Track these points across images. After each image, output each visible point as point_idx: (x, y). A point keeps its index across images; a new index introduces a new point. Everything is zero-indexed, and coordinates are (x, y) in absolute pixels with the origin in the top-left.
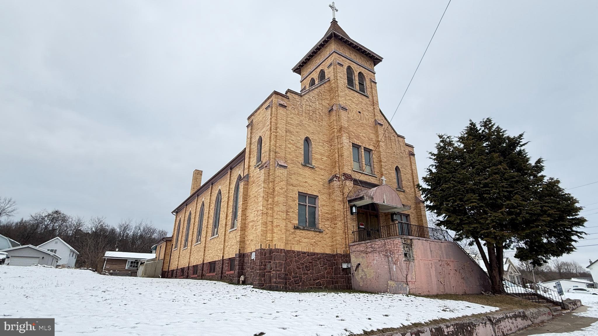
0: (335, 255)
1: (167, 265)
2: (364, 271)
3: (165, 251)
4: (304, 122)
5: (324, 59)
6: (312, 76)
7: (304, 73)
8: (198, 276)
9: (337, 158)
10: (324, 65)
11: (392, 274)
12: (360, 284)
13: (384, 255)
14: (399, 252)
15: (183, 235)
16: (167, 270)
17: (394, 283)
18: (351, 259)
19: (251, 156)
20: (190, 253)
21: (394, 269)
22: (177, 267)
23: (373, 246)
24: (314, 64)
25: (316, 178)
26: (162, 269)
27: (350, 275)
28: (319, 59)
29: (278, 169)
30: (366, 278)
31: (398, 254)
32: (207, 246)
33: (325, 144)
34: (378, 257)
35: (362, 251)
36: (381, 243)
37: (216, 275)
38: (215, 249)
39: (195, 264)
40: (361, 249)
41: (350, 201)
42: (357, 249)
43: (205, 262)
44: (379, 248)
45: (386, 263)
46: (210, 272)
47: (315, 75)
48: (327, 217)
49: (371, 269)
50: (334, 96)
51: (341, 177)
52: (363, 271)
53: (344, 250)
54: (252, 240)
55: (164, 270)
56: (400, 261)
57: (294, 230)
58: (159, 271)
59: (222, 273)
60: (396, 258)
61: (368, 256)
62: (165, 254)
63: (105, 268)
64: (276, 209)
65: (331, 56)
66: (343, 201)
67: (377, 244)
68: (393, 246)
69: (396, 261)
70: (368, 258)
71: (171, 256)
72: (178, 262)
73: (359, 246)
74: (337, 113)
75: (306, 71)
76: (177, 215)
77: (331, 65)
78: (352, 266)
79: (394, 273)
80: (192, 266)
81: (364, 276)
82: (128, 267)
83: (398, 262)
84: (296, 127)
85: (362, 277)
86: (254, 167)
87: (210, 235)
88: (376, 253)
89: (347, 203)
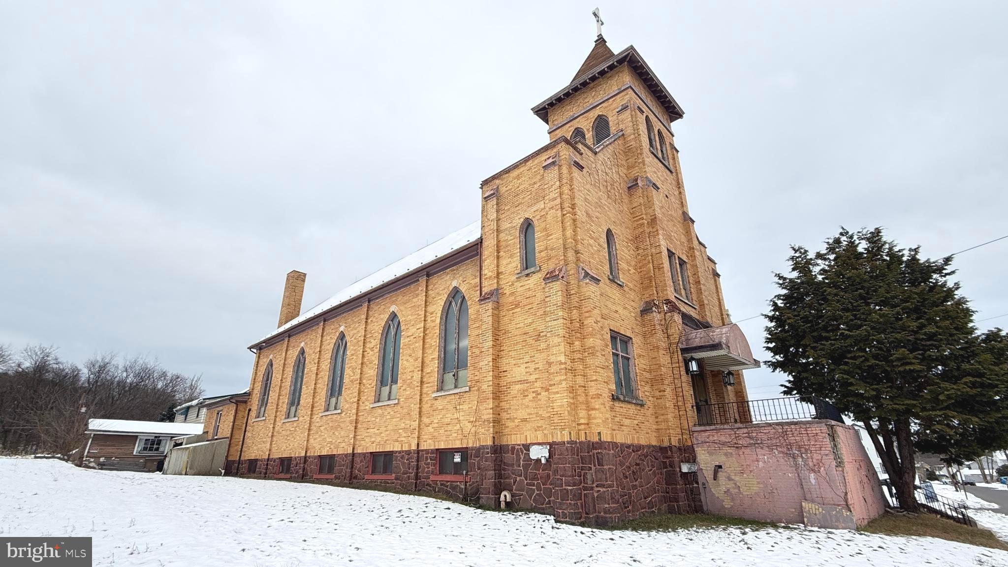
0: (666, 448)
1: (236, 448)
2: (733, 480)
3: (234, 422)
4: (603, 201)
5: (606, 98)
6: (576, 124)
7: (556, 117)
8: (336, 478)
9: (652, 272)
10: (606, 107)
11: (806, 490)
12: (724, 503)
13: (783, 453)
14: (822, 449)
15: (283, 393)
16: (238, 459)
17: (817, 507)
18: (698, 455)
19: (502, 254)
20: (309, 430)
21: (813, 481)
22: (269, 455)
23: (754, 435)
24: (581, 104)
25: (627, 306)
26: (227, 457)
27: (695, 485)
28: (593, 97)
29: (586, 284)
30: (740, 493)
31: (820, 454)
32: (361, 419)
33: (629, 244)
34: (769, 456)
35: (724, 444)
36: (773, 431)
37: (396, 479)
38: (390, 427)
39: (324, 453)
40: (723, 439)
41: (684, 351)
42: (711, 438)
43: (359, 450)
44: (770, 439)
45: (788, 468)
46: (373, 472)
47: (586, 124)
48: (646, 378)
49: (751, 477)
50: (635, 162)
51: (661, 305)
52: (729, 479)
53: (679, 439)
54: (524, 420)
55: (230, 459)
56: (827, 467)
57: (612, 403)
58: (220, 461)
59: (417, 477)
60: (814, 460)
61: (741, 453)
62: (233, 428)
63: (88, 452)
64: (590, 361)
65: (623, 94)
66: (669, 349)
67: (765, 431)
68: (805, 439)
69: (815, 465)
70: (742, 456)
71: (245, 431)
72: (271, 444)
73: (717, 433)
74: (645, 193)
75: (559, 116)
76: (260, 353)
77: (625, 108)
78: (702, 469)
79: (812, 487)
80: (315, 457)
81: (734, 488)
82: (139, 449)
83: (822, 469)
84: (596, 208)
85: (728, 490)
86: (517, 276)
87: (372, 398)
88: (762, 448)
89: (680, 353)
